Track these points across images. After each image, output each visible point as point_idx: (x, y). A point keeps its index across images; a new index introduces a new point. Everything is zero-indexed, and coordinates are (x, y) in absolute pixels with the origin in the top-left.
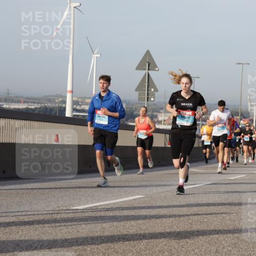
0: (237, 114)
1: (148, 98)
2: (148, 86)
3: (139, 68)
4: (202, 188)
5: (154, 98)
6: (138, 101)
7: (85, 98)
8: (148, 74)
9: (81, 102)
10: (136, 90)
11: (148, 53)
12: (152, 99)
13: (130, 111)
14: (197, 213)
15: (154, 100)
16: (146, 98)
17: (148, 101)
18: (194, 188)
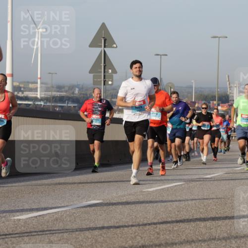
0: (213, 98)
1: (104, 81)
2: (105, 66)
3: (93, 44)
4: (172, 189)
5: (112, 81)
6: (92, 86)
7: (28, 82)
8: (105, 52)
9: (24, 88)
10: (90, 72)
11: (103, 26)
12: (110, 83)
13: (84, 97)
14: (165, 220)
15: (112, 84)
16: (103, 82)
17: (104, 84)
18: (163, 189)
